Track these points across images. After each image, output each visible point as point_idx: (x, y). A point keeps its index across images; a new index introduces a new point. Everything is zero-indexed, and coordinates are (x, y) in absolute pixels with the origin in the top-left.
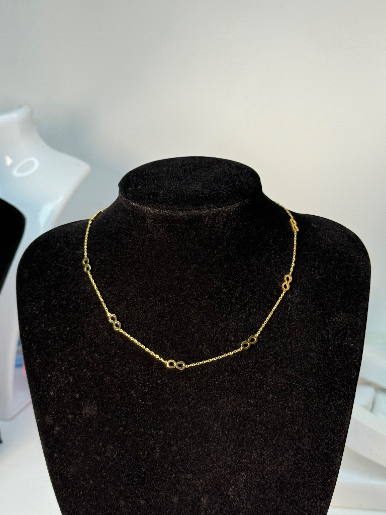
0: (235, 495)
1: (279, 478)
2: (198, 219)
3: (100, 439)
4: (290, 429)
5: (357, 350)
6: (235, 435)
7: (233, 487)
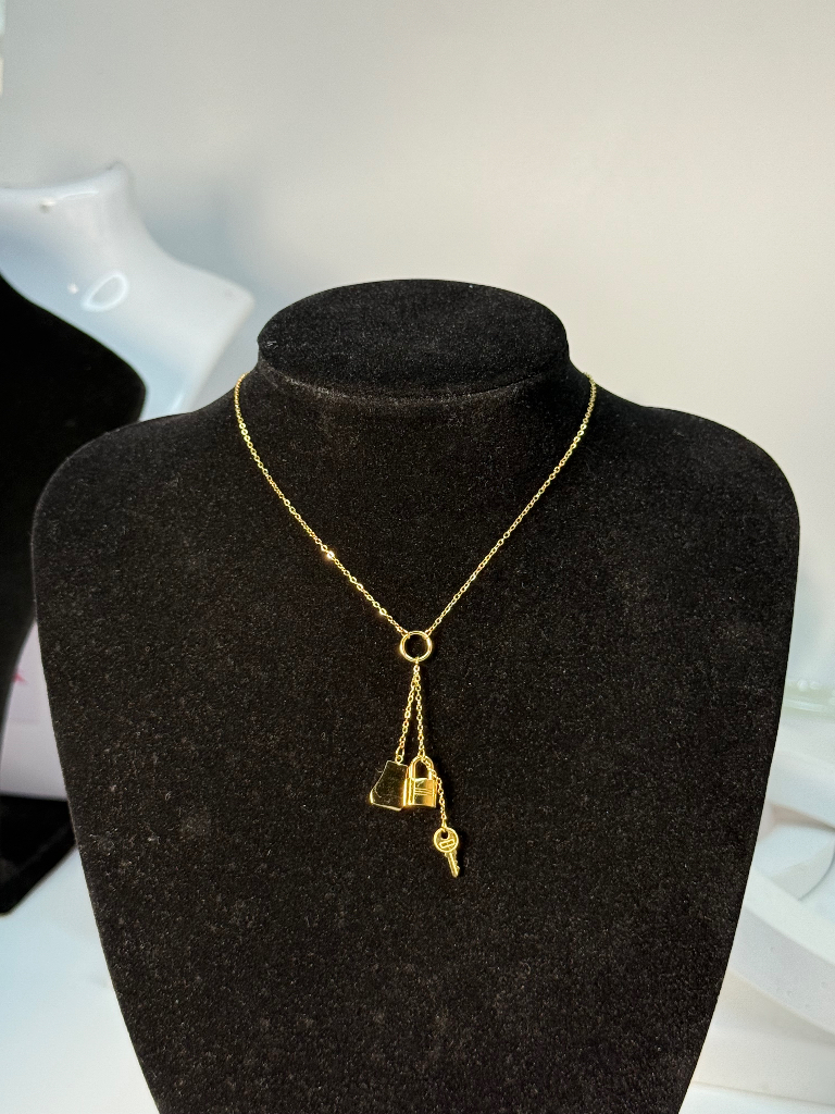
0: (508, 1010)
1: (600, 973)
2: (432, 417)
3: (217, 887)
4: (625, 870)
5: (770, 702)
6: (508, 881)
7: (504, 992)
